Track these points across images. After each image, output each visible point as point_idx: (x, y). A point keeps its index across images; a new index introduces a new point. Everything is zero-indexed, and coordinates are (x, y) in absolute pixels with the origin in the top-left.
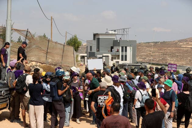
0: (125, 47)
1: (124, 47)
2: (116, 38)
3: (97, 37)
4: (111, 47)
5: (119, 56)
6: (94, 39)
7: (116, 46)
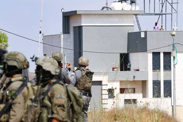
0: (165, 54)
1: (162, 55)
2: (139, 25)
3: (73, 24)
4: (122, 55)
5: (144, 83)
6: (66, 30)
7: (136, 51)
